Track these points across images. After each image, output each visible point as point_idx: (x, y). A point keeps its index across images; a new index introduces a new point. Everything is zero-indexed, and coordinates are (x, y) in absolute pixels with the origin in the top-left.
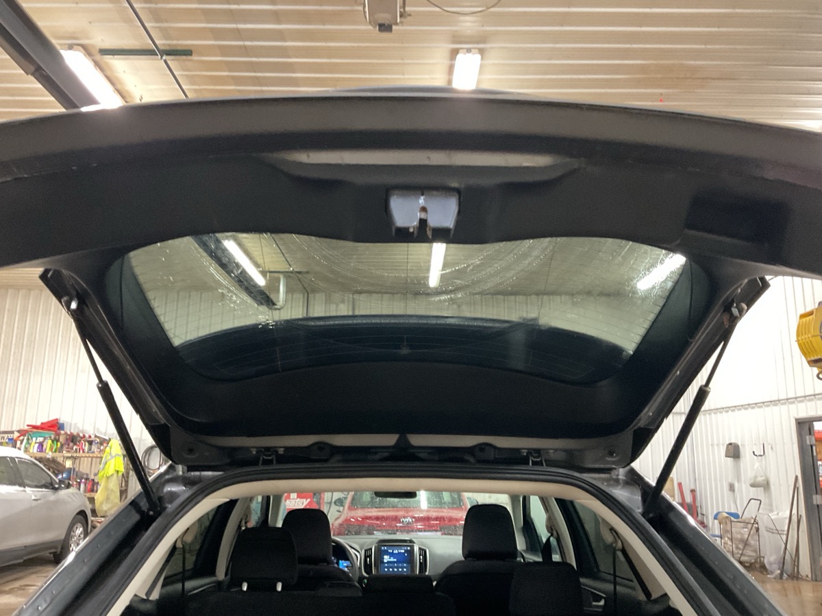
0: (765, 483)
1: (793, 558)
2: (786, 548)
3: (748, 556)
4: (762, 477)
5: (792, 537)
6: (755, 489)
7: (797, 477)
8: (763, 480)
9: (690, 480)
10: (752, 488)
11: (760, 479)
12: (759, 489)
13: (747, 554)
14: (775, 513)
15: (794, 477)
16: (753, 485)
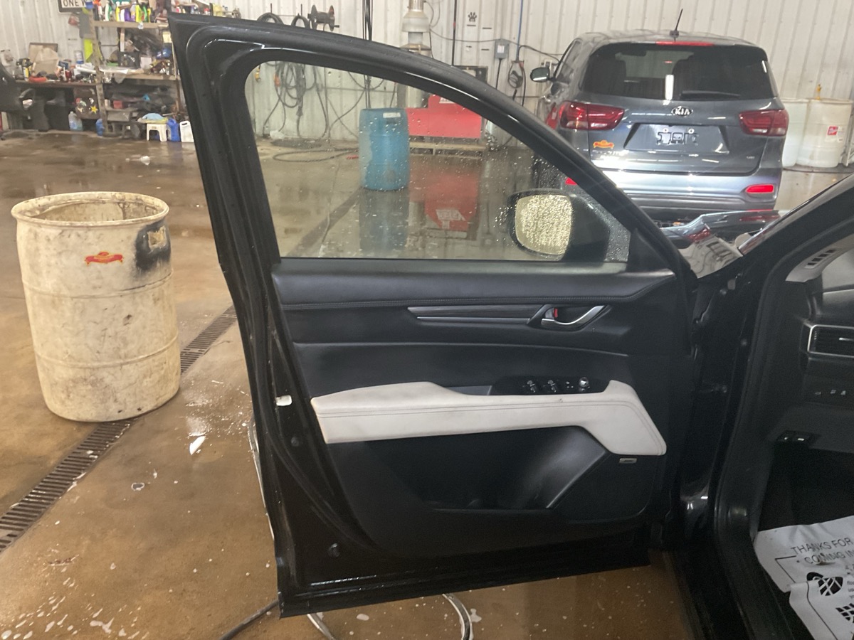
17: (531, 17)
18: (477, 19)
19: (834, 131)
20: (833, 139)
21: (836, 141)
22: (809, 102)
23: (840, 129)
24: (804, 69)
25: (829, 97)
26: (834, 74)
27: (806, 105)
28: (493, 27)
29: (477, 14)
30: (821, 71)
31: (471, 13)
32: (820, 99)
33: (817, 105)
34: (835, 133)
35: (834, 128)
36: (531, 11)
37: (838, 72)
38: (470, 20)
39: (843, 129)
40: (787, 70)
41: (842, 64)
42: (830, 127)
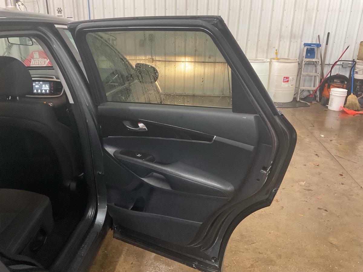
17: (95, 10)
18: (62, 12)
19: (287, 80)
20: (286, 85)
21: (289, 86)
22: (271, 61)
23: (291, 78)
24: (269, 40)
25: (286, 57)
26: (288, 43)
27: (269, 63)
28: (73, 16)
29: (62, 9)
30: (280, 41)
31: (58, 8)
32: (278, 59)
33: (276, 65)
34: (288, 81)
35: (287, 78)
36: (95, 7)
37: (291, 41)
38: (58, 13)
39: (293, 78)
40: (258, 41)
41: (292, 36)
42: (284, 77)
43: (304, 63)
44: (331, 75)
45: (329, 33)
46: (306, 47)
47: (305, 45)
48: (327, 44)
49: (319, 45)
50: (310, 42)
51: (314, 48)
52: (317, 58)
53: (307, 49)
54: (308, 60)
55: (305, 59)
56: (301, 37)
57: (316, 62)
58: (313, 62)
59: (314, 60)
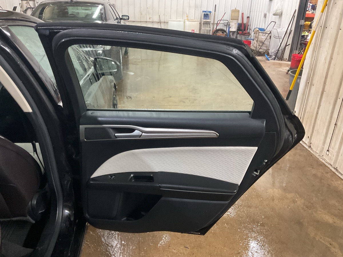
0: (281, 13)
1: (283, 51)
2: (280, 46)
3: (263, 49)
4: (280, 10)
5: (285, 40)
6: (275, 16)
7: (296, 10)
8: (280, 12)
9: (248, 11)
10: (274, 16)
11: (279, 11)
12: (277, 16)
13: (263, 48)
14: (281, 28)
15: (295, 10)
16: (274, 15)
22: (185, 21)
24: (183, 9)
25: (193, 19)
26: (194, 10)
27: (183, 22)
30: (189, 9)
32: (188, 20)
33: (187, 23)
35: (193, 30)
37: (195, 9)
40: (177, 9)
41: (196, 7)
42: (192, 30)
43: (203, 22)
44: (217, 29)
45: (216, 5)
46: (204, 13)
47: (203, 12)
48: (215, 11)
49: (210, 12)
50: (205, 10)
51: (208, 14)
52: (210, 19)
53: (204, 14)
54: (205, 20)
55: (203, 20)
56: (201, 7)
57: (209, 22)
58: (208, 22)
59: (208, 20)
